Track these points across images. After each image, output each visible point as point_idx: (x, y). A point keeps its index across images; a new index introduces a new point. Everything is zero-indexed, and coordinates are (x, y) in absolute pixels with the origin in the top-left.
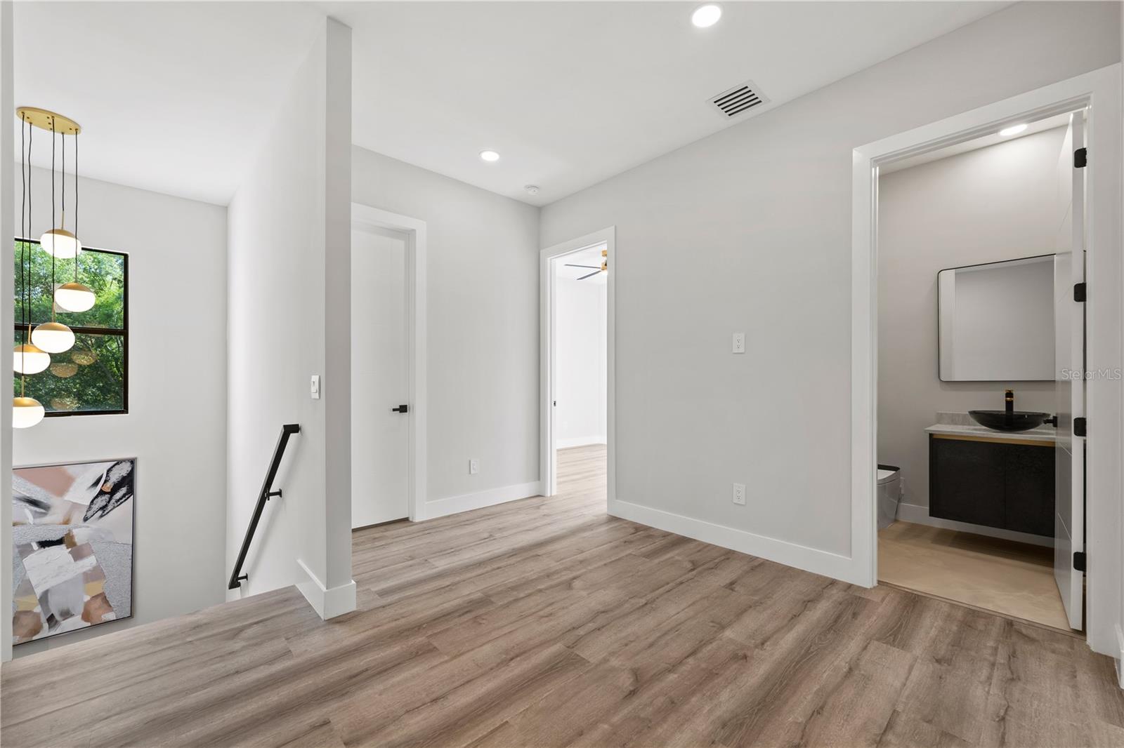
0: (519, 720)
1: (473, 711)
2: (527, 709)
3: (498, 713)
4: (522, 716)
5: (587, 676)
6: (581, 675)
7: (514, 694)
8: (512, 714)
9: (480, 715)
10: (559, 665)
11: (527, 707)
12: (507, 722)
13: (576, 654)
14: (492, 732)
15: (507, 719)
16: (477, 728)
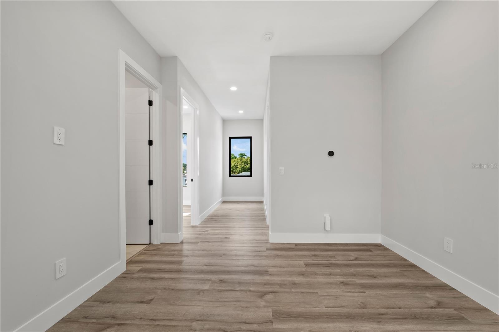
0: (320, 306)
1: (338, 319)
2: (315, 307)
3: (328, 312)
4: (318, 307)
5: (280, 306)
6: (282, 307)
7: (316, 316)
8: (322, 309)
9: (336, 315)
10: (286, 316)
11: (314, 308)
12: (326, 308)
13: (273, 317)
14: (333, 308)
15: (325, 308)
16: (339, 312)
